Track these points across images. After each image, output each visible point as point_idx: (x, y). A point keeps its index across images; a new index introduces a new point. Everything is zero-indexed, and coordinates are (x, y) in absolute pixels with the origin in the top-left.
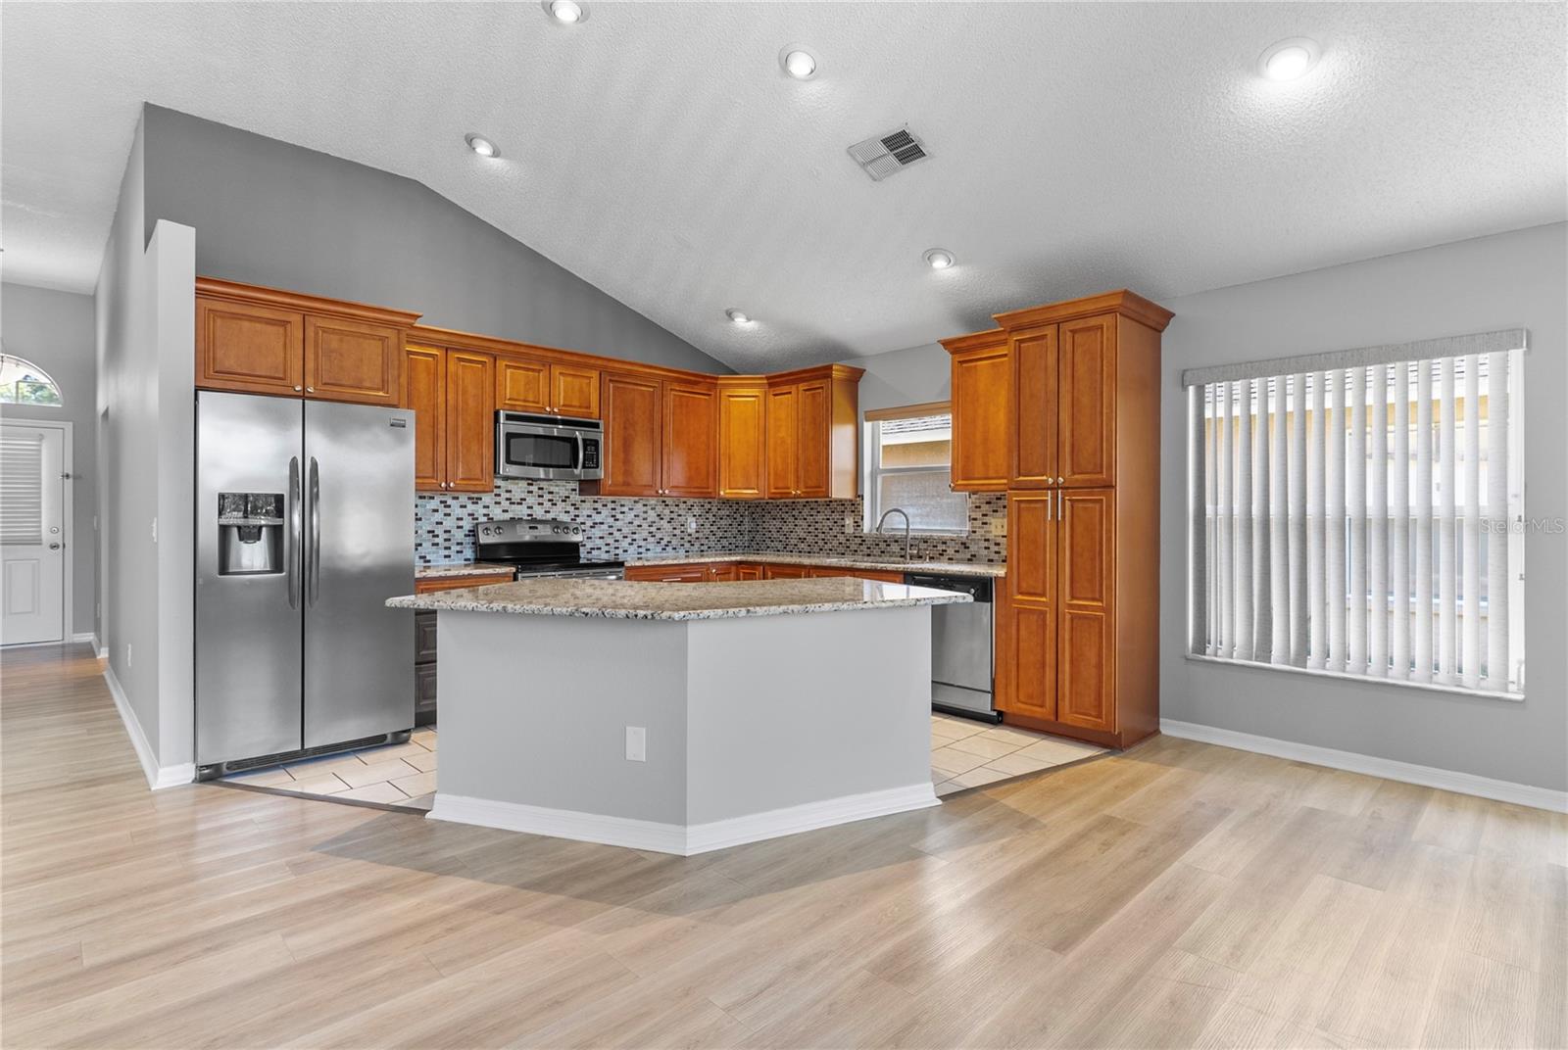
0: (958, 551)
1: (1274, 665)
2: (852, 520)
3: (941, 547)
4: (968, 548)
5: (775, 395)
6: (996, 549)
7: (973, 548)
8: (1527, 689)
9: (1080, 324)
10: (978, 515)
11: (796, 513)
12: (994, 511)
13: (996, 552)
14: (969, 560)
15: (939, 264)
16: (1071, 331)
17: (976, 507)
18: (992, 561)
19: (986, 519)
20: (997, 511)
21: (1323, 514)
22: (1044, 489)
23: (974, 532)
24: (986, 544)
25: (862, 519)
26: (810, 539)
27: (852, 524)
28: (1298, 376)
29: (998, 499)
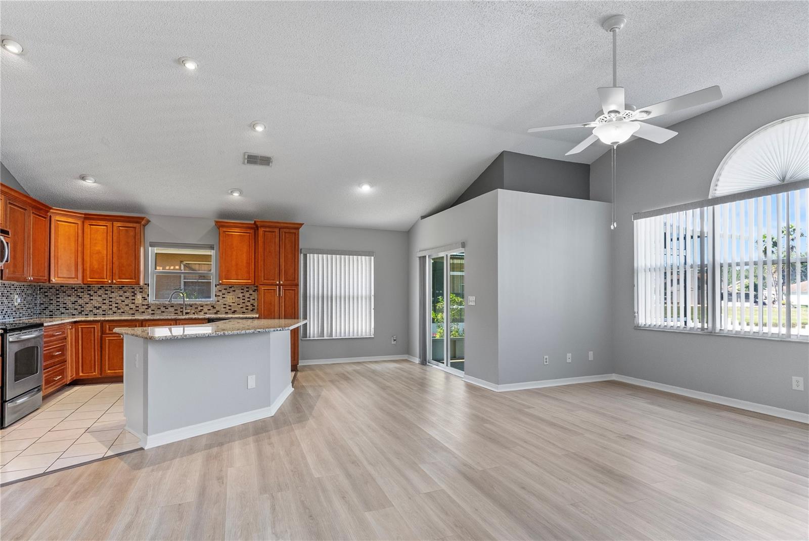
0: (210, 310)
1: (325, 338)
2: (141, 297)
3: (200, 308)
4: (215, 308)
5: (90, 225)
6: (230, 308)
7: (217, 308)
8: (374, 335)
9: (287, 230)
10: (220, 294)
11: (92, 293)
12: (228, 293)
13: (229, 309)
14: (215, 313)
15: (236, 194)
16: (285, 232)
17: (219, 291)
18: (244, 312)
19: (224, 296)
20: (229, 293)
21: (336, 294)
22: (275, 285)
23: (218, 301)
24: (225, 306)
25: (148, 296)
26: (104, 307)
27: (141, 298)
28: (331, 255)
29: (230, 287)
